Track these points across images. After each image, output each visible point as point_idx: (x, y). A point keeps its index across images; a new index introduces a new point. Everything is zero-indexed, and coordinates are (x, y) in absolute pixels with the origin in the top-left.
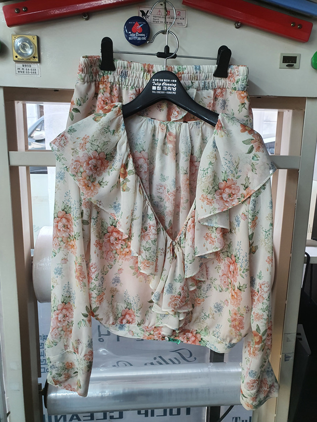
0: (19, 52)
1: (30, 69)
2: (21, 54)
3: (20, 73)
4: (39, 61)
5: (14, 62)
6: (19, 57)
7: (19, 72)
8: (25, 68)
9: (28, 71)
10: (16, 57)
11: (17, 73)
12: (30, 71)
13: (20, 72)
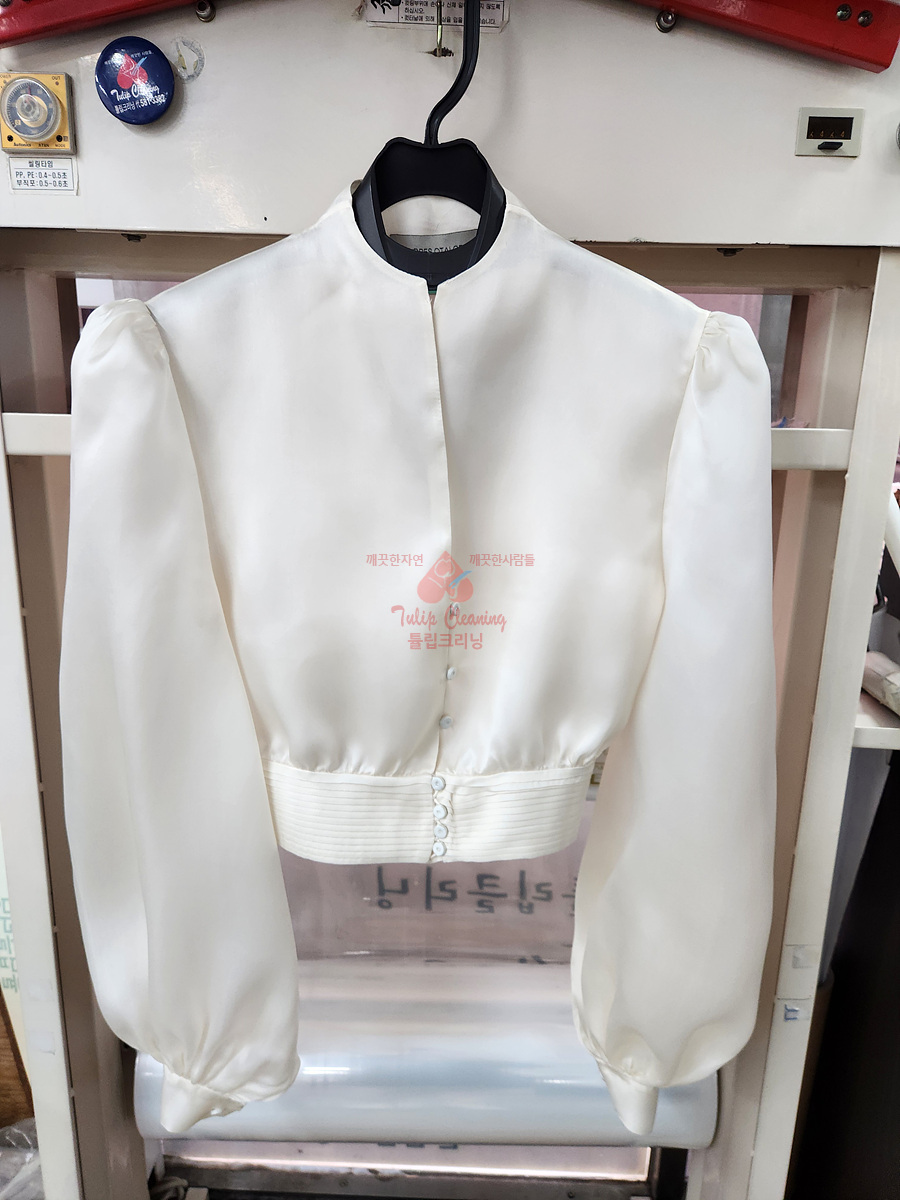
0: (18, 123)
1: (49, 172)
2: (22, 129)
3: (23, 186)
4: (75, 150)
5: (8, 156)
6: (17, 139)
7: (19, 182)
8: (35, 171)
9: (43, 179)
10: (10, 138)
11: (18, 187)
12: (50, 179)
13: (24, 182)
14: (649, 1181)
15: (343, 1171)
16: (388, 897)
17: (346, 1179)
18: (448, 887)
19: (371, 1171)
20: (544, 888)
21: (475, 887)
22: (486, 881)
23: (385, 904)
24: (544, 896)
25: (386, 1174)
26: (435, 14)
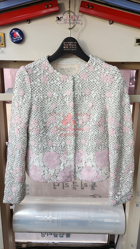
4: (5, 46)
14: (107, 243)
15: (47, 243)
16: (55, 186)
17: (47, 244)
18: (67, 184)
19: (53, 242)
20: (86, 184)
21: (72, 184)
22: (75, 183)
23: (55, 188)
24: (86, 186)
25: (56, 243)
26: (69, 22)
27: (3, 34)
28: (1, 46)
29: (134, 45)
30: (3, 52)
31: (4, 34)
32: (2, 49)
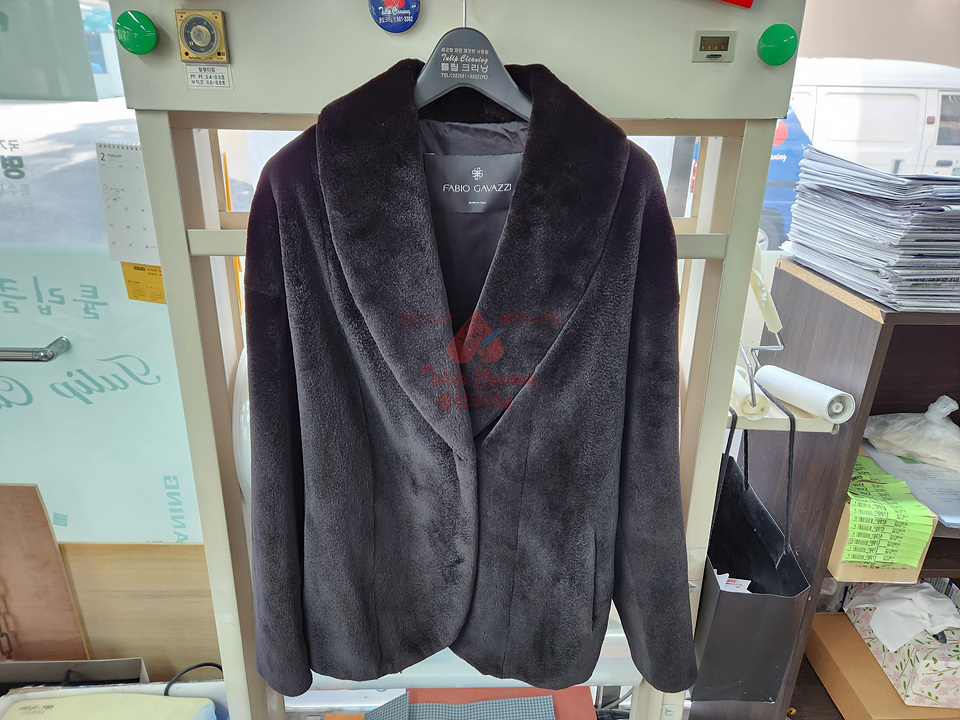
0: (191, 44)
1: (213, 75)
2: (195, 48)
3: (196, 84)
4: (230, 61)
5: (185, 64)
6: (191, 54)
7: (193, 81)
8: (204, 74)
9: (209, 80)
10: (187, 54)
11: (192, 84)
12: (213, 80)
27: (220, 13)
28: (215, 59)
29: (690, 58)
30: (221, 81)
31: (223, 14)
32: (219, 70)
